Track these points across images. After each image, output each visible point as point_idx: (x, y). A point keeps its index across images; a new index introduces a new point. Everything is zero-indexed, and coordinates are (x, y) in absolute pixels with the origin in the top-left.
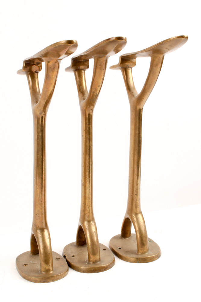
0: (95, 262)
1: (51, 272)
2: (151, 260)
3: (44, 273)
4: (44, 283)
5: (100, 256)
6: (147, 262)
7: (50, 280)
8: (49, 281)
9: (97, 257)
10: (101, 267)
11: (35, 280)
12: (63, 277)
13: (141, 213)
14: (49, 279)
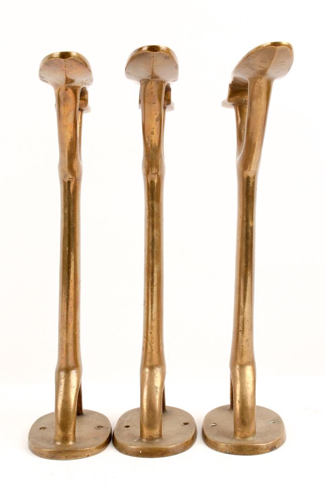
0: (151, 439)
1: (71, 443)
2: (252, 452)
3: (59, 443)
4: (53, 459)
5: (161, 431)
6: (243, 455)
7: (63, 456)
8: (60, 458)
9: (156, 432)
10: (156, 448)
11: (39, 453)
12: (88, 456)
13: (252, 363)
14: (60, 454)
